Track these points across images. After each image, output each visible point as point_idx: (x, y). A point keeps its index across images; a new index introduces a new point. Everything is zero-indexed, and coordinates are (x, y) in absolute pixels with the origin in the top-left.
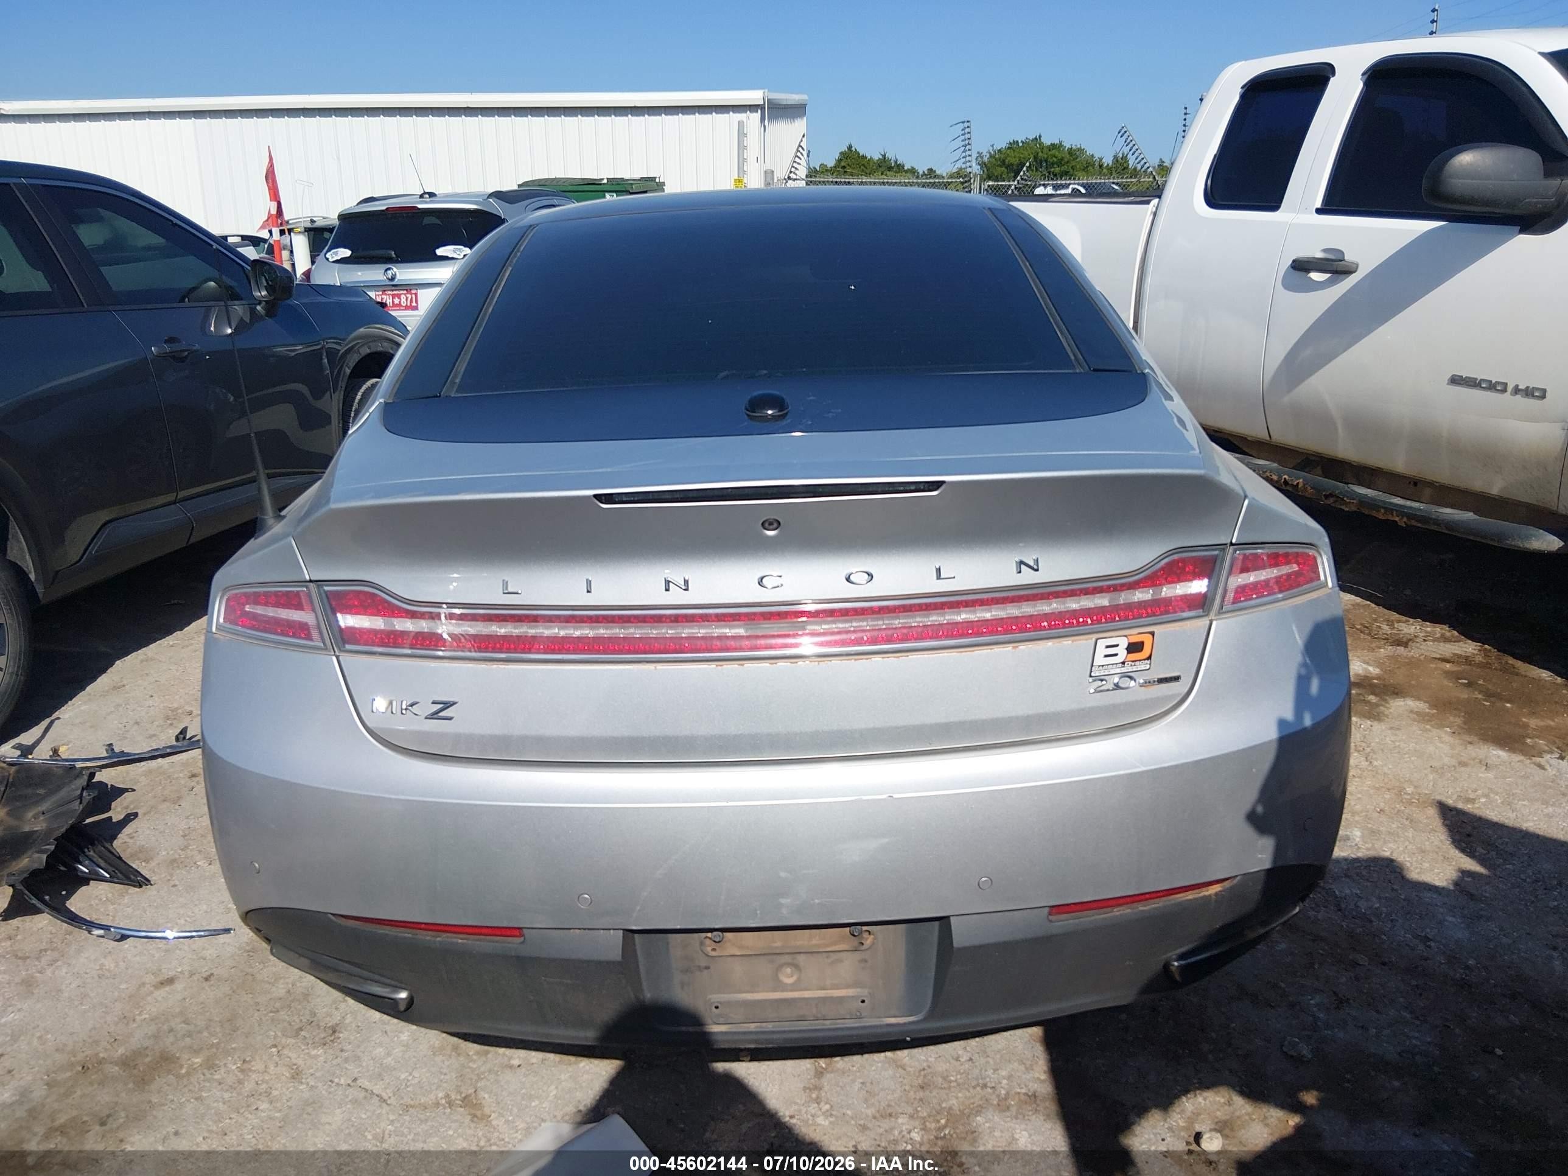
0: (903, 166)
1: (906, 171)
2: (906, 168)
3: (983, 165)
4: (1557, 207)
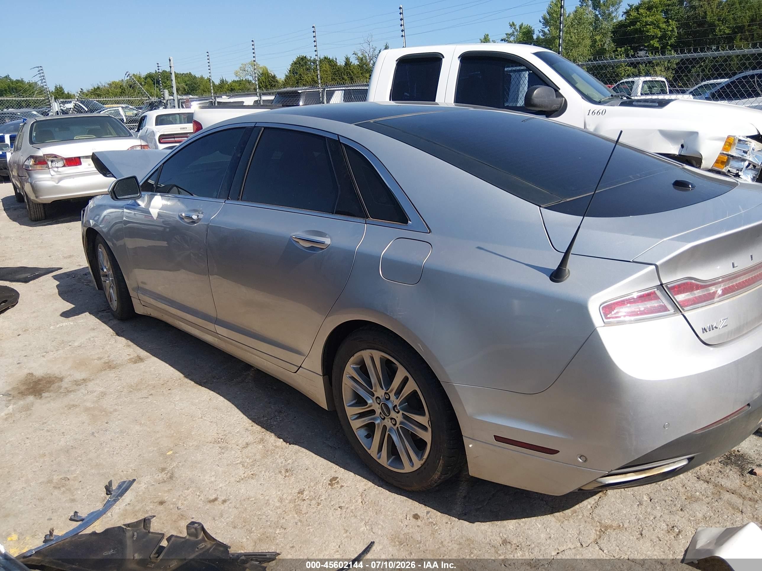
4: (560, 108)
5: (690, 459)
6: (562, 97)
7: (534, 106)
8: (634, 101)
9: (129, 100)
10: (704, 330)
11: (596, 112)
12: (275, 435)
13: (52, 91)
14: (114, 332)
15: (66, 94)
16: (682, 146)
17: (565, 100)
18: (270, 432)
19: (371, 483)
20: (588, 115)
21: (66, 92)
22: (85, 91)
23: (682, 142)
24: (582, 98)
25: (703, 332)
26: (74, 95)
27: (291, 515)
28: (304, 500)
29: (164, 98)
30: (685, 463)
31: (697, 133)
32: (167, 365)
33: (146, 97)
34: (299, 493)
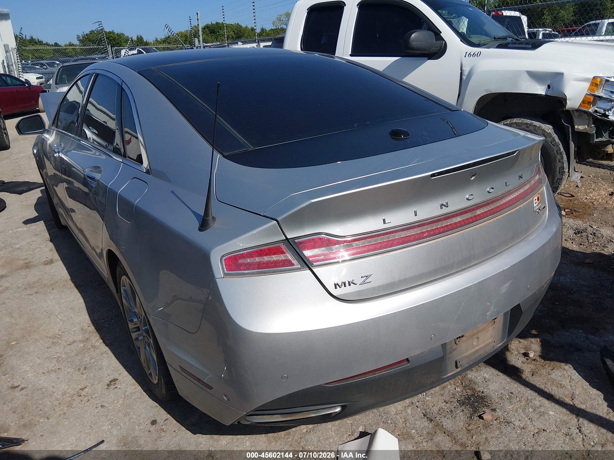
0: (42, 42)
1: (45, 44)
2: (44, 43)
3: (80, 41)
4: (440, 51)
5: (343, 407)
6: (444, 40)
7: (412, 49)
8: (510, 44)
9: (167, 47)
10: (336, 285)
11: (472, 54)
12: (100, 335)
13: (135, 40)
14: (50, 238)
15: (144, 42)
16: (549, 87)
17: (445, 43)
18: (98, 333)
19: (140, 387)
20: (465, 57)
21: (145, 41)
22: (159, 39)
23: (549, 83)
24: (461, 41)
25: (336, 288)
26: (151, 43)
27: (62, 408)
28: (81, 396)
29: (194, 45)
30: (338, 409)
31: (562, 74)
32: (65, 268)
33: (181, 44)
34: (81, 389)
